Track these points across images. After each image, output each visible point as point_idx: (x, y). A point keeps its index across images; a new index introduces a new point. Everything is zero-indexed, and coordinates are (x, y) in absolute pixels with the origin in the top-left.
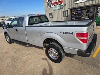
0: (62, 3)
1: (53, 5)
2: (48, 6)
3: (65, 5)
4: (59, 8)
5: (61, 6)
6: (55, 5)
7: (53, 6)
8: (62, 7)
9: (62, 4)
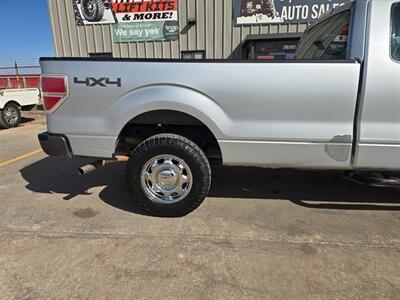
0: (175, 13)
1: (120, 16)
2: (77, 14)
3: (192, 23)
4: (156, 32)
5: (168, 23)
6: (132, 15)
7: (120, 20)
8: (172, 29)
9: (174, 18)
